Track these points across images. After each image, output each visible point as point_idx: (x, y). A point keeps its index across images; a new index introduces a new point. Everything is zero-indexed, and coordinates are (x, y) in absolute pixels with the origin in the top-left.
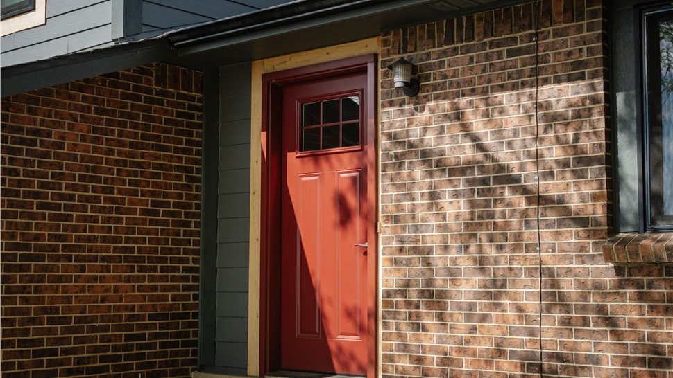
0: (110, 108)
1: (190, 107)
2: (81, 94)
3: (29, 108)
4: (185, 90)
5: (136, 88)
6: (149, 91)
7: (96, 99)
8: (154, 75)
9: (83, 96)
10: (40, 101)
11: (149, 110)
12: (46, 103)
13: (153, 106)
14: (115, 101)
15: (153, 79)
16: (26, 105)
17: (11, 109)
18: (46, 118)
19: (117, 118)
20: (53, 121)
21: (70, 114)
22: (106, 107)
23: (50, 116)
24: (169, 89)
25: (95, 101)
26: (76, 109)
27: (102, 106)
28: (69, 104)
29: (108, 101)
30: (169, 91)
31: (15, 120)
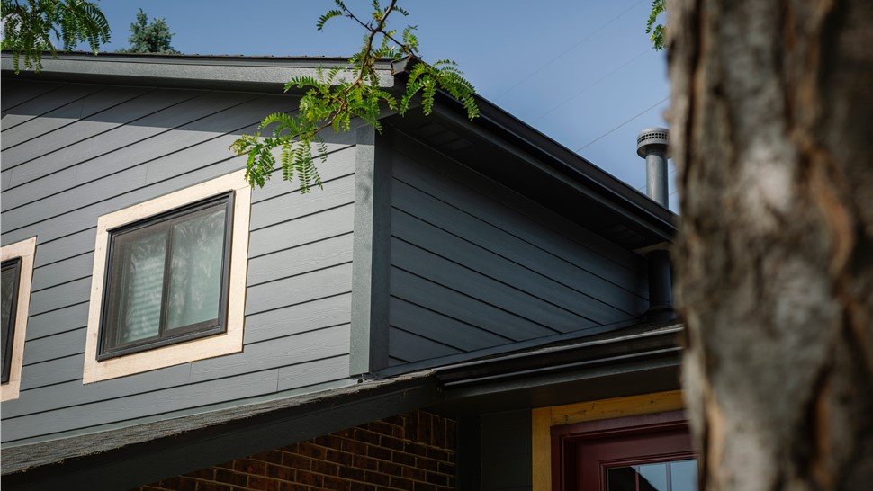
0: (357, 468)
1: (443, 468)
2: (327, 448)
3: (270, 467)
4: (437, 445)
5: (385, 442)
6: (398, 445)
7: (342, 455)
8: (404, 424)
9: (328, 451)
10: (282, 459)
11: (398, 471)
12: (289, 461)
13: (403, 466)
14: (363, 458)
15: (403, 429)
16: (267, 463)
17: (250, 469)
18: (288, 482)
19: (364, 483)
20: (295, 485)
21: (315, 476)
22: (352, 467)
23: (292, 479)
24: (420, 444)
25: (341, 458)
26: (320, 470)
27: (348, 466)
28: (314, 462)
29: (356, 458)
30: (420, 446)
31: (254, 484)
